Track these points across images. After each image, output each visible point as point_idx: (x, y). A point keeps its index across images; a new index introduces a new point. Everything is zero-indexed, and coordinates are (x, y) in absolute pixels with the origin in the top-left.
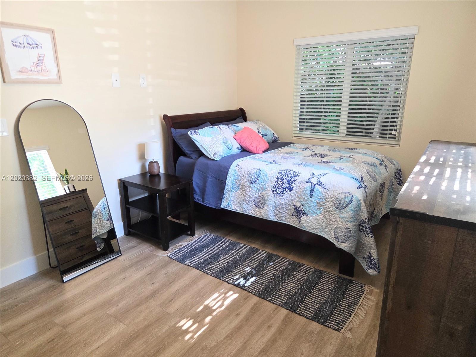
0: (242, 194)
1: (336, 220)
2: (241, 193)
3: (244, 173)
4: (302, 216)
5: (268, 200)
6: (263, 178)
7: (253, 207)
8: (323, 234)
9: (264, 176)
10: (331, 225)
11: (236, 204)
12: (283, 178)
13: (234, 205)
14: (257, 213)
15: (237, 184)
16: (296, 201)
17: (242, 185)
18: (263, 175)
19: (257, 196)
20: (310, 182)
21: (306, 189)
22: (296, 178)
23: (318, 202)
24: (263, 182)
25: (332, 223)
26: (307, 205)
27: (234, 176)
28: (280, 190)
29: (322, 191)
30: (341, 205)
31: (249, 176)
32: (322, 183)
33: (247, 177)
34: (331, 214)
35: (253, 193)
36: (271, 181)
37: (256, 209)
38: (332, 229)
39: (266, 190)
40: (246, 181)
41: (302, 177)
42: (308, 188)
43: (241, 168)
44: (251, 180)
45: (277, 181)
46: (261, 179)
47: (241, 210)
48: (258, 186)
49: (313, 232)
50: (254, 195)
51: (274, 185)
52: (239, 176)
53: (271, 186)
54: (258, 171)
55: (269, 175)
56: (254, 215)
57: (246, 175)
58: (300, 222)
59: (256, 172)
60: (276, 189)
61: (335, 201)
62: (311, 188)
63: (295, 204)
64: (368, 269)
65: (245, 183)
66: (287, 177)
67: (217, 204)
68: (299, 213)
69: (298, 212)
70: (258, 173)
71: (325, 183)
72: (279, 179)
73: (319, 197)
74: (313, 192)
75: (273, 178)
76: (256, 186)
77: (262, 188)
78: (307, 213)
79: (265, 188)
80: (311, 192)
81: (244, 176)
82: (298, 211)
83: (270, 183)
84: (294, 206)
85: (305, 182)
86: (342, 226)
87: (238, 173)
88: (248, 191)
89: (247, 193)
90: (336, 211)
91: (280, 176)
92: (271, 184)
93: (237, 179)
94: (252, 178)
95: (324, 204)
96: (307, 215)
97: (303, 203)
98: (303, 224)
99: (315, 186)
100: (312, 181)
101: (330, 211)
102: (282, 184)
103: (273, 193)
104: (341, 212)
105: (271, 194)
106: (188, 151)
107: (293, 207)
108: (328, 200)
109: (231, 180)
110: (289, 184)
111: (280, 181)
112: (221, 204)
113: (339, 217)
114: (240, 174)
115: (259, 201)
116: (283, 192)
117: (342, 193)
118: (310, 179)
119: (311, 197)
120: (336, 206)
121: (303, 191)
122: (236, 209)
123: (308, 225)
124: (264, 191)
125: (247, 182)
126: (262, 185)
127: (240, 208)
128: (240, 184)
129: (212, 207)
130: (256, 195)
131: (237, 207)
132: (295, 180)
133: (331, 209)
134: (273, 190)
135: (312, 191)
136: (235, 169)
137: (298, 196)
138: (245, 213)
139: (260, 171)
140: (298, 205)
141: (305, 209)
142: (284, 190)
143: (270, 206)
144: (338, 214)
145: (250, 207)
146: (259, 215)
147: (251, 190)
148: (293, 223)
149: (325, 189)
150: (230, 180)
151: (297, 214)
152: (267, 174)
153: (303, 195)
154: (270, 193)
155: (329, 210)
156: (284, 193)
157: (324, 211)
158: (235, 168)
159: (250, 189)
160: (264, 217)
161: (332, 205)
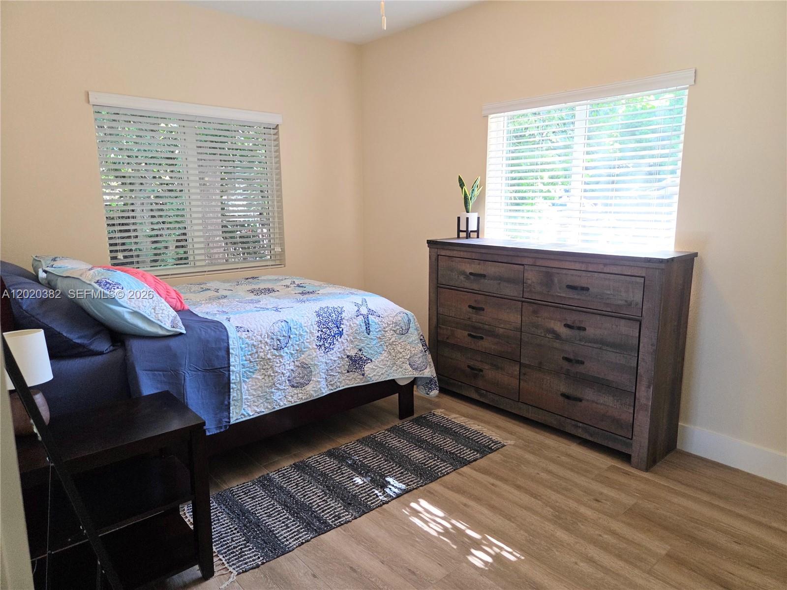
0: (266, 377)
1: (405, 349)
2: (263, 377)
3: (261, 336)
4: (365, 365)
5: (315, 365)
6: (297, 333)
7: (288, 390)
8: (394, 376)
9: (298, 329)
10: (399, 359)
11: (254, 402)
12: (327, 321)
13: (249, 406)
14: (298, 396)
15: (251, 362)
16: (349, 348)
17: (261, 361)
18: (295, 327)
19: (292, 367)
20: (361, 314)
21: (359, 326)
22: (343, 315)
23: (378, 336)
24: (299, 339)
25: (401, 355)
26: (367, 347)
27: (242, 349)
28: (329, 341)
29: (378, 321)
30: (404, 328)
31: (273, 339)
32: (373, 311)
33: (268, 341)
34: (395, 345)
35: (286, 365)
36: (311, 333)
37: (295, 391)
38: (403, 363)
39: (306, 351)
40: (269, 350)
41: (349, 312)
42: (362, 324)
43: (249, 330)
44: (279, 343)
45: (320, 329)
46: (295, 336)
47: (269, 407)
48: (292, 349)
49: (381, 380)
50: (288, 368)
51: (318, 337)
52: (253, 345)
53: (314, 340)
54: (283, 324)
55: (306, 325)
56: (295, 402)
57: (266, 339)
58: (363, 375)
59: (281, 327)
60: (322, 342)
61: (395, 328)
62: (365, 322)
63: (348, 354)
64: (429, 393)
65: (267, 354)
66: (330, 318)
67: (220, 421)
68: (358, 364)
69: (356, 363)
70: (286, 329)
71: (376, 310)
72: (322, 325)
73: (377, 330)
74: (369, 327)
75: (313, 327)
76: (288, 351)
77: (297, 350)
78: (370, 357)
79: (304, 348)
80: (366, 328)
81: (263, 342)
82: (355, 361)
83: (310, 337)
84: (348, 356)
85: (355, 317)
86: (416, 351)
87: (247, 341)
88: (278, 365)
89: (277, 369)
90: (400, 339)
91: (322, 321)
92: (313, 338)
93: (250, 353)
94: (279, 340)
95: (384, 336)
96: (371, 361)
97: (360, 347)
98: (368, 376)
99: (368, 317)
100: (362, 313)
101: (393, 342)
102: (329, 331)
103: (321, 350)
104: (408, 337)
105: (318, 353)
106: (79, 338)
107: (347, 359)
108: (387, 329)
109: (237, 359)
110: (337, 326)
111: (325, 327)
112: (229, 418)
113: (409, 343)
114: (252, 341)
115: (297, 374)
116: (333, 342)
117: (396, 315)
118: (358, 310)
119: (369, 334)
120: (398, 332)
121: (356, 330)
122: (258, 410)
123: (375, 373)
124: (303, 354)
125: (272, 350)
126: (298, 345)
127: (266, 404)
128: (258, 360)
129: (213, 433)
130: (290, 368)
131: (257, 406)
132: (343, 318)
133: (393, 339)
134: (320, 345)
135: (367, 324)
136: (239, 337)
137: (350, 340)
138: (277, 408)
139: (287, 322)
140: (352, 353)
141: (366, 354)
142: (333, 339)
143: (321, 374)
144: (405, 341)
145: (283, 394)
146: (304, 398)
147: (282, 361)
148: (351, 383)
149: (379, 317)
150: (236, 363)
151: (356, 366)
152: (301, 324)
153: (357, 335)
154: (315, 352)
155: (391, 341)
156: (335, 343)
157: (387, 346)
158: (239, 334)
159: (281, 359)
160: (315, 396)
161: (392, 334)
